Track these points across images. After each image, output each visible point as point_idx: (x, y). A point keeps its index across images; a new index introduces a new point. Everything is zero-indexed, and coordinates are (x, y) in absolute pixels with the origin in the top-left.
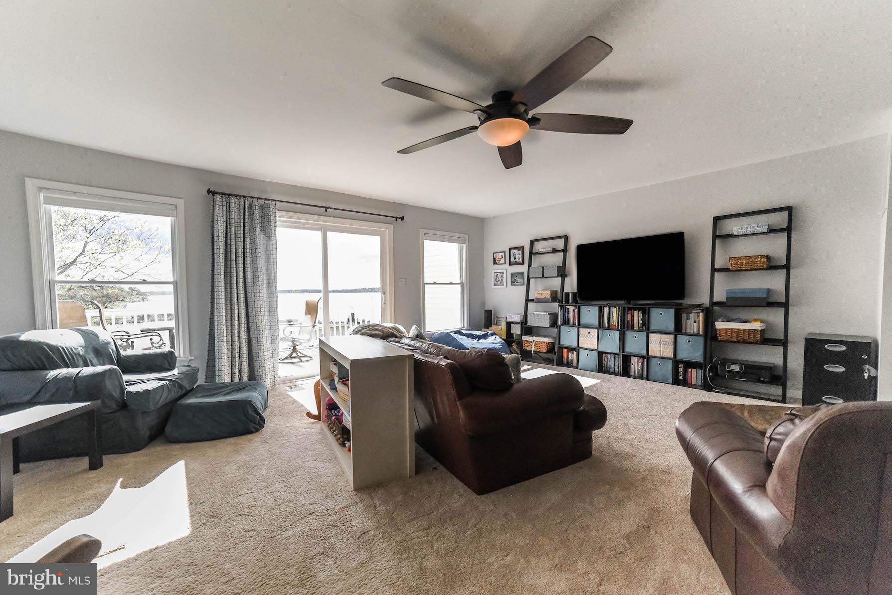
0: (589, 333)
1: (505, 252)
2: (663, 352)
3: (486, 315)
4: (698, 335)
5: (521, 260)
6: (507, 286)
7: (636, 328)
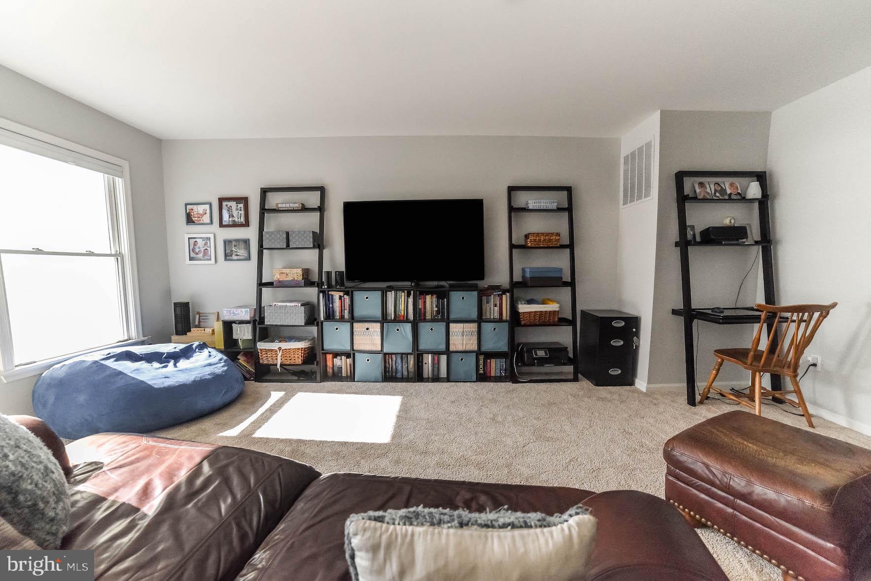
0: (367, 329)
1: (211, 205)
2: (466, 344)
3: (179, 312)
4: (500, 320)
5: (242, 220)
6: (216, 261)
7: (428, 316)
